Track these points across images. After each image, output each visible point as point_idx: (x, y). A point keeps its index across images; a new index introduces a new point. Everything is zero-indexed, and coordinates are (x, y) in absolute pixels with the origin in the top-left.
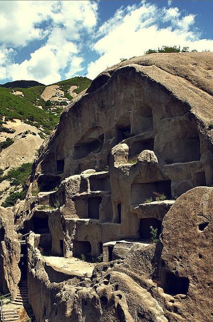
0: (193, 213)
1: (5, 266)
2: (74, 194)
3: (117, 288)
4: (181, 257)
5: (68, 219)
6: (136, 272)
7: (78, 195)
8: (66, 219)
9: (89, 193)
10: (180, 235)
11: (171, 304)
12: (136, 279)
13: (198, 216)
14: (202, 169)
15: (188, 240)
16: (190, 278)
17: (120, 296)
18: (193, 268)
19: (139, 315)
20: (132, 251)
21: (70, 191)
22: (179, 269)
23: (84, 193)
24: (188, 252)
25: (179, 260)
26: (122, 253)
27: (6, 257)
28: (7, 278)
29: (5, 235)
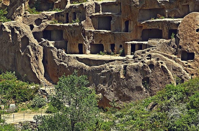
0: (193, 24)
1: (32, 63)
2: (91, 14)
3: (158, 59)
4: (189, 44)
5: (88, 30)
6: (164, 52)
7: (94, 14)
8: (85, 30)
9: (101, 14)
10: (188, 34)
11: (187, 65)
12: (165, 56)
13: (196, 26)
14: (187, 3)
15: (192, 36)
16: (195, 52)
17: (162, 63)
18: (196, 48)
19: (173, 70)
20: (160, 43)
21: (89, 12)
22: (189, 49)
23: (98, 14)
24: (192, 41)
25: (188, 45)
26: (154, 44)
27: (33, 57)
28: (35, 71)
29: (30, 41)
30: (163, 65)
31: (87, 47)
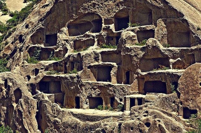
0: (196, 77)
1: (24, 118)
2: (89, 64)
3: (155, 117)
4: (191, 99)
5: (85, 81)
6: (163, 109)
7: (92, 64)
8: (83, 81)
9: (100, 64)
10: (190, 88)
11: (188, 124)
12: (164, 112)
13: (199, 79)
14: (193, 52)
15: (195, 91)
16: (198, 109)
17: (159, 121)
18: (199, 105)
19: (172, 129)
20: (159, 98)
21: (87, 62)
22: (191, 105)
23: (96, 63)
24: (195, 97)
25: (190, 101)
26: (152, 99)
27: (25, 111)
28: (27, 127)
29: (22, 94)
30: (160, 123)
31: (84, 101)
